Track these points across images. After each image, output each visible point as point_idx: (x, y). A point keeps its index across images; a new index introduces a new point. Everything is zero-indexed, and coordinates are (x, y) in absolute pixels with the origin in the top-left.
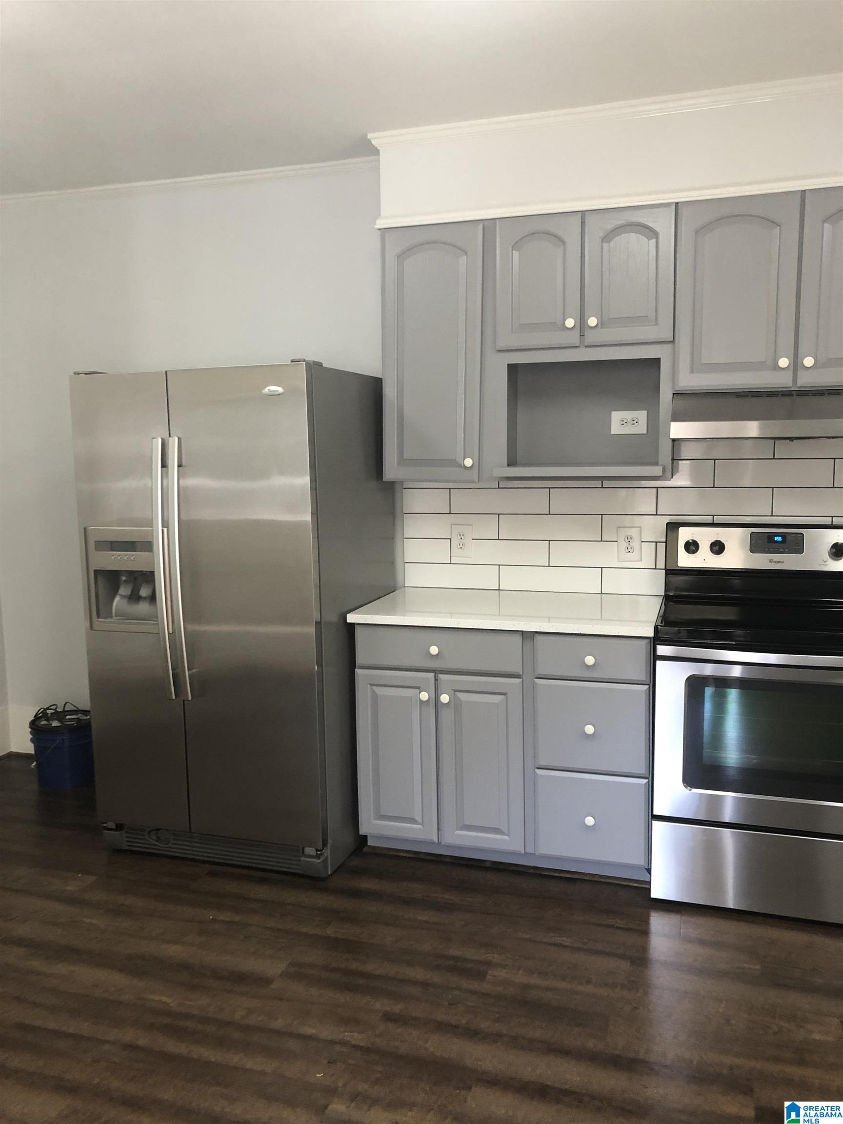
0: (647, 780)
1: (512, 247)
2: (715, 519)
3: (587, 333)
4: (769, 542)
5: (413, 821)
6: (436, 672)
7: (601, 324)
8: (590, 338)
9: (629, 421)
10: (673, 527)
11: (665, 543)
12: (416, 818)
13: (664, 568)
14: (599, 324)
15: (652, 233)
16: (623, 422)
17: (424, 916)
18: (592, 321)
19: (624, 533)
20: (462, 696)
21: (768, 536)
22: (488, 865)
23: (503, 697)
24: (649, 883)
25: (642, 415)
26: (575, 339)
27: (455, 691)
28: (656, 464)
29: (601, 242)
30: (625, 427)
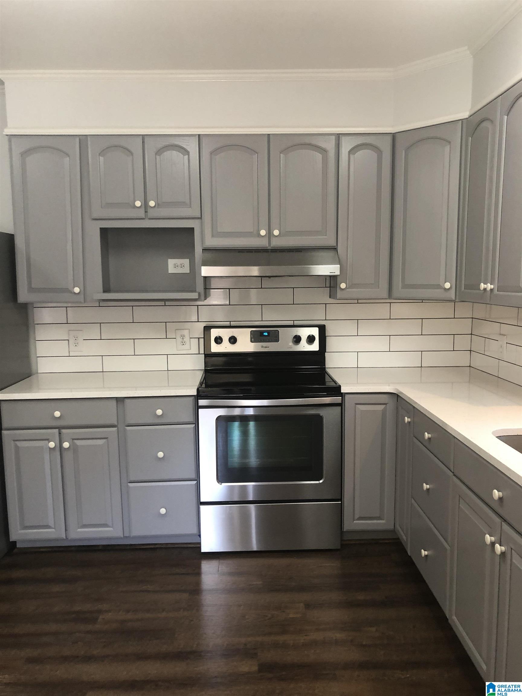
0: (196, 482)
1: (99, 154)
2: (231, 324)
3: (149, 210)
4: (261, 336)
5: (47, 527)
6: (60, 428)
7: (158, 205)
8: (151, 213)
9: (179, 265)
10: (207, 329)
11: (203, 339)
12: (50, 524)
13: (203, 353)
14: (157, 206)
15: (186, 152)
16: (176, 266)
17: (56, 588)
18: (152, 203)
19: (179, 333)
20: (78, 443)
21: (260, 332)
22: (100, 548)
23: (104, 440)
24: (200, 543)
25: (186, 262)
26: (142, 214)
27: (73, 439)
28: (195, 291)
29: (155, 155)
30: (177, 269)
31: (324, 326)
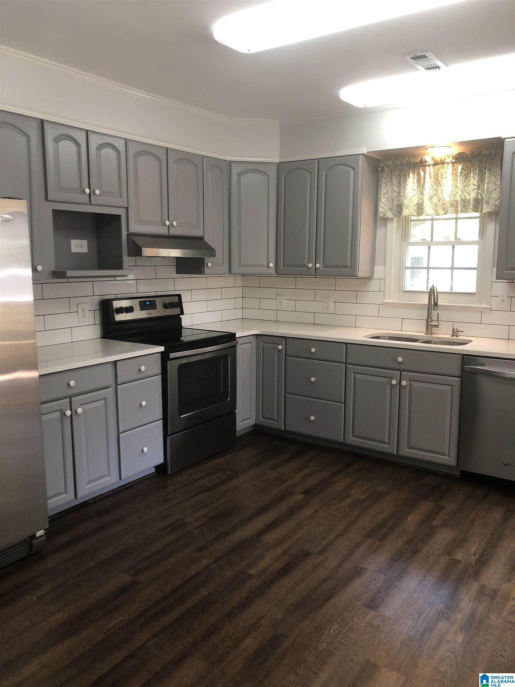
0: (163, 420)
1: (54, 140)
2: (117, 296)
3: (92, 197)
4: (145, 305)
6: (70, 397)
8: (94, 200)
9: (79, 245)
11: (99, 311)
15: (117, 151)
18: (97, 192)
19: (80, 307)
20: (84, 407)
21: (144, 302)
23: (104, 400)
26: (87, 200)
28: (122, 269)
30: (77, 249)
31: (180, 295)
